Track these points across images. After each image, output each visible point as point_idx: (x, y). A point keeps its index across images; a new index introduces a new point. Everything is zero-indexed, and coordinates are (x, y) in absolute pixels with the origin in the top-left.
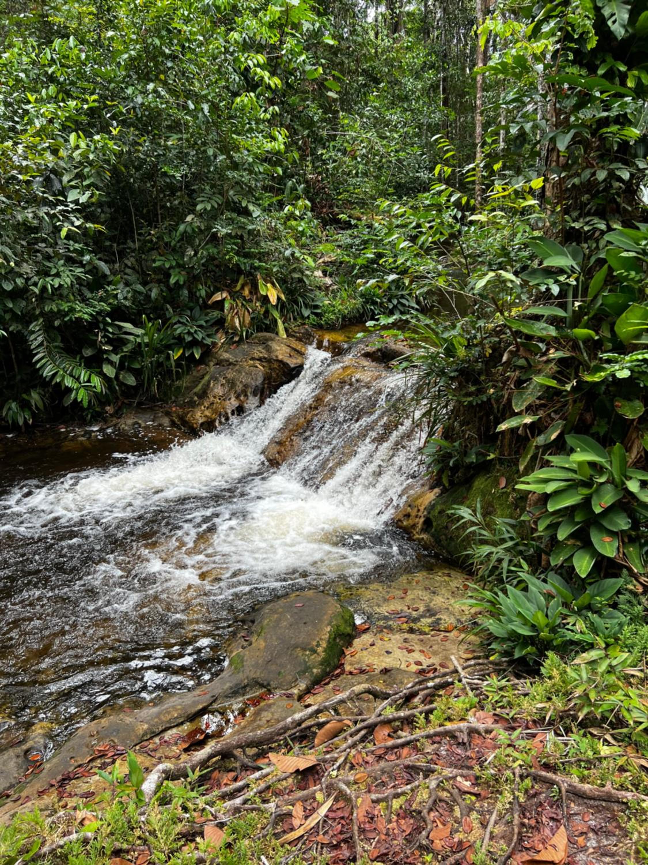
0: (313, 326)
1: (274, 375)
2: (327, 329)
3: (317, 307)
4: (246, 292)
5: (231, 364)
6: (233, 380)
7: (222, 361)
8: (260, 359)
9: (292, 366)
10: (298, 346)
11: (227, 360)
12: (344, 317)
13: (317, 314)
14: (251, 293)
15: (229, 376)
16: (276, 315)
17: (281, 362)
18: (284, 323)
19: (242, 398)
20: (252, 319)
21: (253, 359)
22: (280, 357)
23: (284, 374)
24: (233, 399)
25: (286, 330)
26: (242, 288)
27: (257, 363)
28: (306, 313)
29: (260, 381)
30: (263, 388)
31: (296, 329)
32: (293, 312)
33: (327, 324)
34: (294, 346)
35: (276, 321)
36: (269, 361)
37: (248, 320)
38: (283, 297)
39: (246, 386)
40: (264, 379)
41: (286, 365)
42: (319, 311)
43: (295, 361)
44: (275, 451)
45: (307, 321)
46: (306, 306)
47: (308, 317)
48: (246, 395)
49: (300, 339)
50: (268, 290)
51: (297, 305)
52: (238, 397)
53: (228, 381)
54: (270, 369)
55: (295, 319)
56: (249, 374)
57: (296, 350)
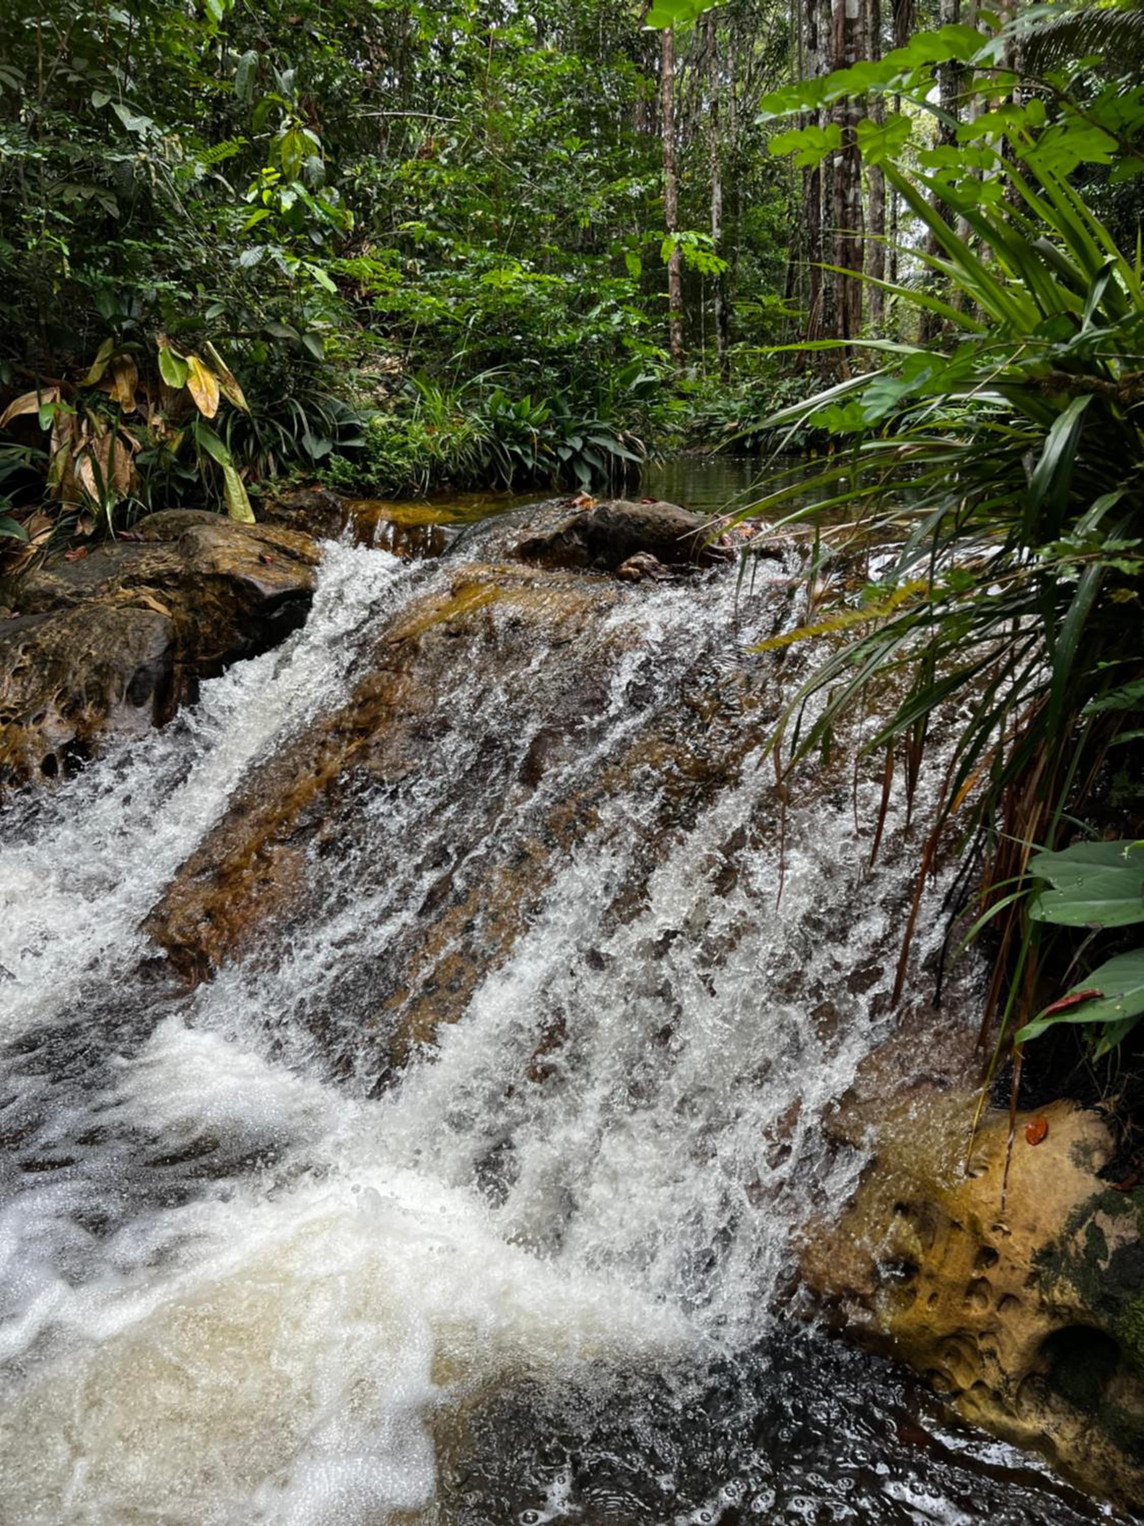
0: (343, 488)
1: (204, 627)
2: (387, 497)
3: (352, 431)
4: (123, 390)
5: (60, 603)
6: (58, 652)
7: (30, 597)
8: (156, 581)
9: (269, 591)
10: (295, 541)
11: (48, 594)
12: (437, 468)
13: (351, 454)
14: (139, 396)
15: (43, 641)
16: (221, 454)
17: (228, 579)
18: (247, 484)
19: (87, 713)
20: (141, 469)
21: (132, 581)
22: (226, 566)
23: (241, 621)
24: (52, 718)
25: (255, 502)
26: (109, 378)
27: (147, 595)
28: (318, 449)
29: (155, 648)
30: (169, 675)
31: (288, 498)
32: (275, 450)
33: (385, 481)
34: (280, 541)
35: (220, 471)
36: (186, 582)
37: (125, 470)
38: (240, 399)
39: (103, 670)
40: (172, 647)
41: (244, 588)
42: (359, 443)
43: (276, 576)
44: (196, 909)
45: (320, 473)
46: (318, 432)
47: (324, 462)
48: (103, 704)
49: (301, 526)
50: (188, 373)
51: (287, 423)
52: (71, 712)
53: (40, 657)
54: (192, 609)
55: (283, 472)
56: (116, 629)
57: (282, 550)
